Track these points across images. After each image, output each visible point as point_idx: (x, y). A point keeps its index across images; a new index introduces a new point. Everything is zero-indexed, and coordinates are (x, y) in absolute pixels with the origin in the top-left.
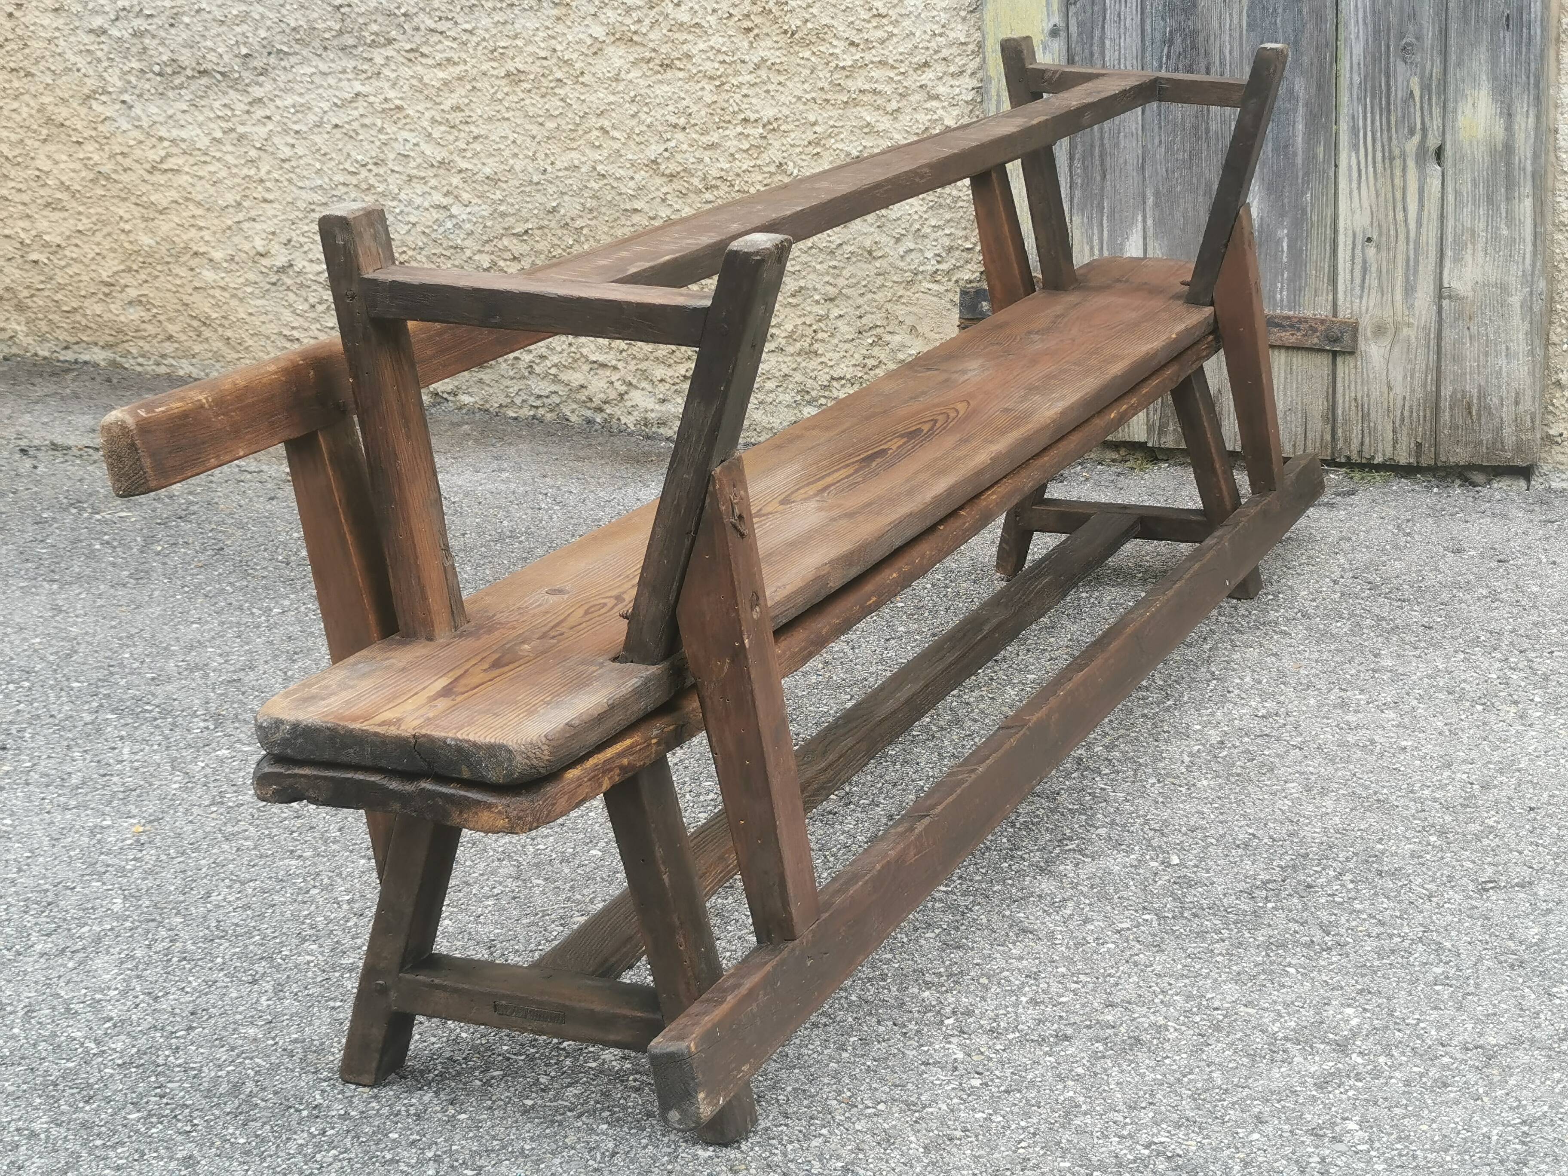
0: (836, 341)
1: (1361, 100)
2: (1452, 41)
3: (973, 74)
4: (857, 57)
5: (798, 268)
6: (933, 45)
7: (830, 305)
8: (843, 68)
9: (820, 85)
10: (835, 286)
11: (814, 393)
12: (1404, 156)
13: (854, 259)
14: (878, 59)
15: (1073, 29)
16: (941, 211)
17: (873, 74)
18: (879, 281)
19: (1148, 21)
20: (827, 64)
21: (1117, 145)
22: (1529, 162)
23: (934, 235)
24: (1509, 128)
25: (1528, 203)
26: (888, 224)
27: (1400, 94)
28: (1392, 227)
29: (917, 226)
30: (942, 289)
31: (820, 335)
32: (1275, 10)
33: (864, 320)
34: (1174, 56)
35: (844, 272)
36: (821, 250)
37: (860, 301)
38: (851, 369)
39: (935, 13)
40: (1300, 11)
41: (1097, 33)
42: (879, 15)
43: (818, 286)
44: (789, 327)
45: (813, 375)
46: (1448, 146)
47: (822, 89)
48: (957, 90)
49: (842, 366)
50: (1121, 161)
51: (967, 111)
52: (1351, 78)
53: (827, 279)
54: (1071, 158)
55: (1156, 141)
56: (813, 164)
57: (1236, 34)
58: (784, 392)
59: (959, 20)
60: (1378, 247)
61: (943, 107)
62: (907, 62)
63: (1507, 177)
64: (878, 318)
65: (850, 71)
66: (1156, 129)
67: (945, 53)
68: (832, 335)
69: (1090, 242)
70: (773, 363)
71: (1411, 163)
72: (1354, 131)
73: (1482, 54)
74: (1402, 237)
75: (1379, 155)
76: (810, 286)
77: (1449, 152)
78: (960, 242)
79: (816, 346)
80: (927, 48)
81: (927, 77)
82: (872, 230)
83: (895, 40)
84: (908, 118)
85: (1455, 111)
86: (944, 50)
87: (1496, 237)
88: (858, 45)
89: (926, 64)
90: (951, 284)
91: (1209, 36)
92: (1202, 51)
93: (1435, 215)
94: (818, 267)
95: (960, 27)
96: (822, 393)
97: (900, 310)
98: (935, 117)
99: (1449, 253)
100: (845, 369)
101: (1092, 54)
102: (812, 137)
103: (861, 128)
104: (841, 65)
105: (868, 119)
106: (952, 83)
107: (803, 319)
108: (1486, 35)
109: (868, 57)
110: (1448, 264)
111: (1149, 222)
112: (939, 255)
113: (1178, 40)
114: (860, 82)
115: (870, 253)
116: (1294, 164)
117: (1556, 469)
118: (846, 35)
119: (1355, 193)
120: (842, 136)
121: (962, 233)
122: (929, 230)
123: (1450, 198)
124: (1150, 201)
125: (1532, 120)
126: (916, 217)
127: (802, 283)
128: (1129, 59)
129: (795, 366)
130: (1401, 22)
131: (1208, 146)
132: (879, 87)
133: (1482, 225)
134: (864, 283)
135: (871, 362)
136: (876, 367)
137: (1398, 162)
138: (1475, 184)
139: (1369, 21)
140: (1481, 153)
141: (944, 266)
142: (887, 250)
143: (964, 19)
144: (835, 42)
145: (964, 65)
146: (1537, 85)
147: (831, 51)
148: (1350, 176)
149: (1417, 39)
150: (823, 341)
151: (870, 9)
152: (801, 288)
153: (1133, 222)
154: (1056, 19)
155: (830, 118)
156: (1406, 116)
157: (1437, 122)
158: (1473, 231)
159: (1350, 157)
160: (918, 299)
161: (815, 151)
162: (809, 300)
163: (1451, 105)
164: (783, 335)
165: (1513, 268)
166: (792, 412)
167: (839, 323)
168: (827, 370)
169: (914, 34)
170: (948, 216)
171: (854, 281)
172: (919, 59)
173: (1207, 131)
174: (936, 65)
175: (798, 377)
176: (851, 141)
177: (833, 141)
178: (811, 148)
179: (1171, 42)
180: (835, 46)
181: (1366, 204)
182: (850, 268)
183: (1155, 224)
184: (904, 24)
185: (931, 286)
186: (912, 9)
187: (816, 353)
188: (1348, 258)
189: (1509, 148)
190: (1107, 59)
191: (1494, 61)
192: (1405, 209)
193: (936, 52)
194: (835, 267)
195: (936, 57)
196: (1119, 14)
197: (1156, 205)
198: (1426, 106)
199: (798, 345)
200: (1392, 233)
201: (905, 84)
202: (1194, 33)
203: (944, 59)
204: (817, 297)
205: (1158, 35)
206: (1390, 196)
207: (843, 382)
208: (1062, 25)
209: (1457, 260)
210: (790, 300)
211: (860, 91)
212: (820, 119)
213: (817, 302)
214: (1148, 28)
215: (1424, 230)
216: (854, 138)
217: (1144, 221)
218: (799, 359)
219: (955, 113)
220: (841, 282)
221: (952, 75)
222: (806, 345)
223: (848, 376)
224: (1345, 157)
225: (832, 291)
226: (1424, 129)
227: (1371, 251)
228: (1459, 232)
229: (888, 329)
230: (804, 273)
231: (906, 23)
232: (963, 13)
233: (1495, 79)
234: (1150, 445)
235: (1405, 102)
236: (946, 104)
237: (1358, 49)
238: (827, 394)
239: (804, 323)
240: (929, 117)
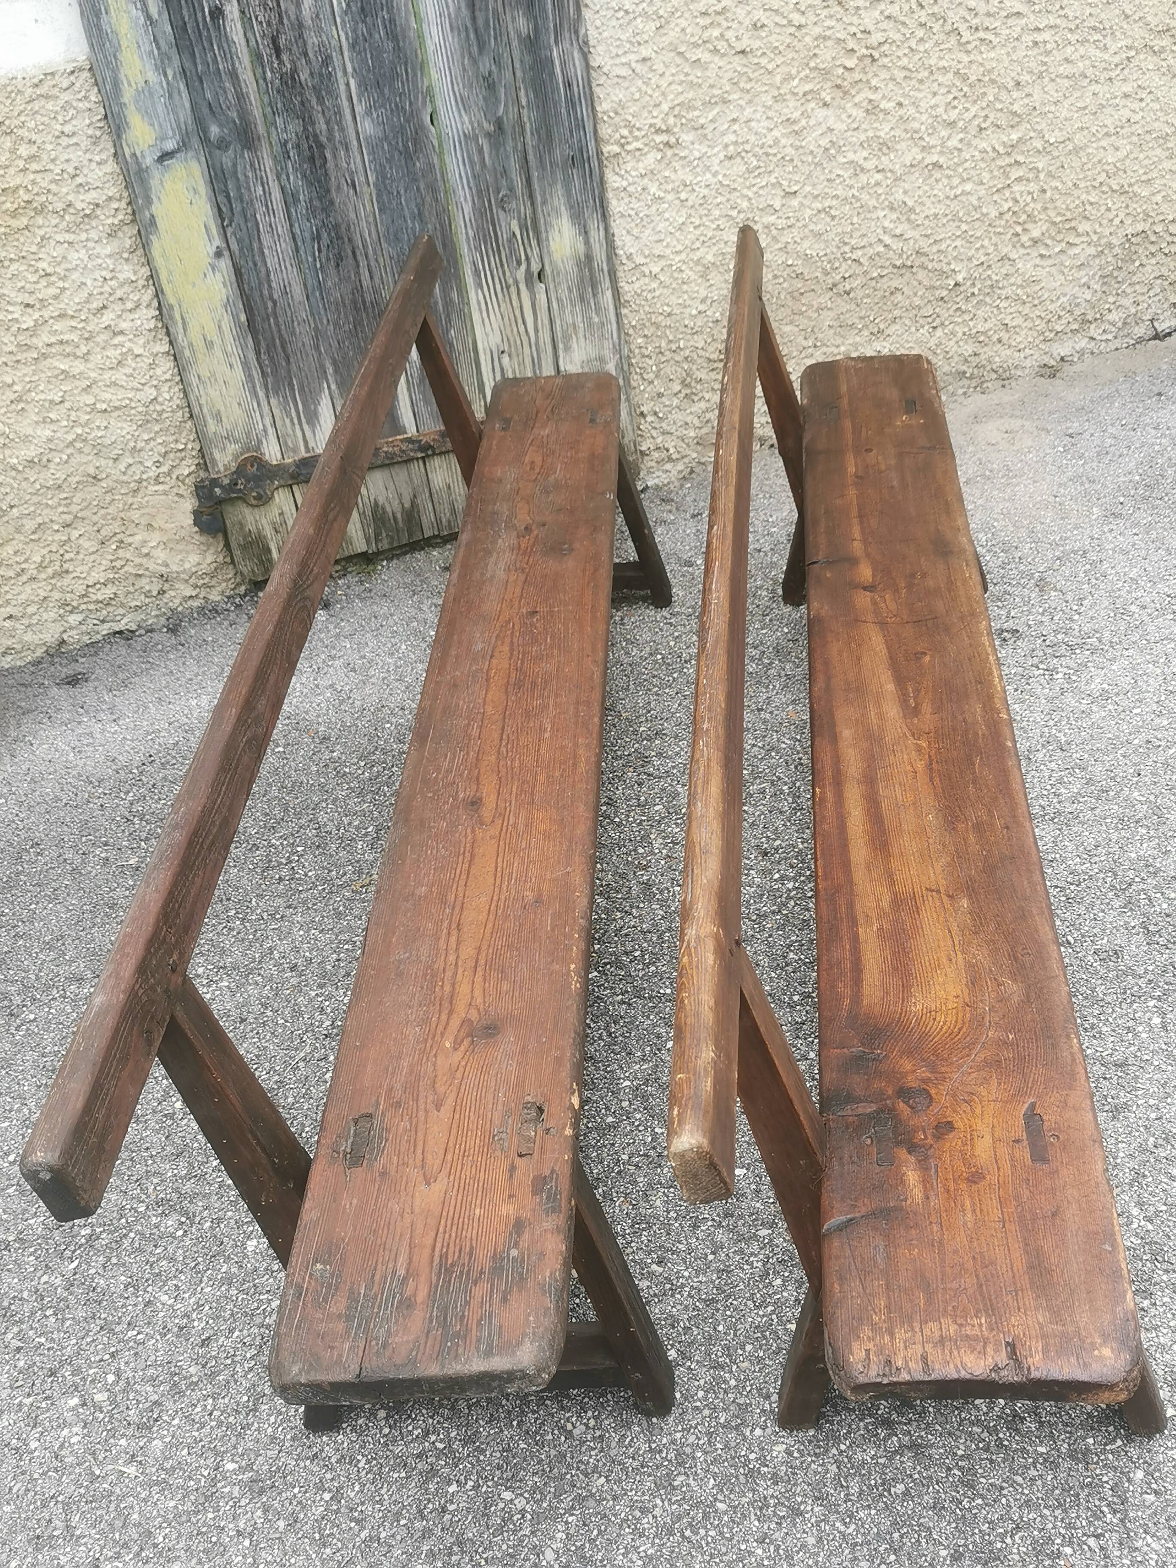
0: (81, 556)
1: (478, 248)
2: (536, 186)
3: (148, 306)
4: (36, 315)
5: (32, 509)
6: (107, 288)
7: (69, 530)
8: (27, 329)
9: (10, 349)
10: (69, 513)
11: (75, 604)
12: (516, 283)
13: (81, 487)
14: (56, 314)
15: (234, 247)
16: (149, 425)
17: (55, 327)
18: (108, 498)
19: (297, 225)
20: (8, 330)
21: (293, 333)
22: (605, 265)
23: (148, 447)
24: (587, 242)
25: (609, 294)
26: (104, 449)
27: (504, 236)
28: (518, 339)
29: (132, 444)
30: (167, 487)
31: (67, 556)
32: (398, 192)
33: (103, 532)
34: (324, 249)
35: (74, 500)
36: (48, 488)
37: (95, 518)
38: (103, 574)
39: (100, 261)
40: (418, 189)
41: (256, 245)
42: (46, 275)
43: (54, 518)
44: (38, 559)
45: (69, 589)
46: (547, 267)
47: (11, 353)
48: (139, 322)
49: (93, 574)
50: (300, 344)
51: (151, 338)
52: (467, 233)
53: (61, 509)
54: (258, 353)
55: (325, 321)
56: (20, 418)
57: (371, 219)
58: (46, 610)
59: (123, 262)
60: (510, 356)
61: (130, 340)
62: (85, 310)
63: (591, 279)
64: (116, 527)
65: (33, 331)
66: (322, 312)
67: (119, 293)
68: (78, 553)
69: (289, 414)
70: (30, 591)
71: (523, 287)
72: (477, 273)
73: (559, 190)
74: (526, 344)
75: (498, 287)
76: (47, 520)
77: (548, 269)
78: (172, 446)
79: (66, 566)
80: (101, 293)
81: (108, 318)
82: (90, 458)
83: (68, 292)
84: (99, 357)
85: (547, 239)
86: (118, 292)
87: (591, 324)
88: (33, 306)
89: (104, 307)
90: (173, 481)
91: (349, 226)
92: (346, 239)
93: (546, 321)
94: (50, 502)
95: (126, 267)
96: (81, 601)
97: (135, 515)
98: (124, 350)
99: (561, 346)
100: (98, 576)
101: (255, 264)
102: (13, 396)
103: (56, 377)
104: (24, 326)
105: (62, 367)
106: (132, 317)
107: (49, 549)
108: (559, 176)
109: (46, 314)
110: (561, 354)
111: (333, 387)
112: (158, 462)
113: (325, 235)
114: (45, 337)
115: (94, 478)
116: (436, 311)
117: (649, 472)
118: (19, 300)
119: (486, 320)
120: (41, 388)
121: (171, 439)
122: (143, 444)
123: (555, 304)
124: (330, 370)
125: (602, 232)
126: (129, 437)
127: (39, 520)
128: (287, 260)
129: (50, 587)
130: (496, 181)
131: (367, 315)
132: (66, 337)
133: (580, 319)
134: (95, 503)
135: (118, 564)
136: (123, 566)
137: (513, 289)
138: (570, 290)
139: (472, 184)
140: (570, 267)
141: (164, 469)
142: (108, 470)
143: (127, 260)
144: (11, 308)
145: (139, 300)
146: (602, 206)
147: (10, 317)
148: (480, 309)
149: (511, 191)
150: (72, 560)
151: (36, 271)
152: (40, 525)
153: (321, 390)
154: (218, 242)
155: (25, 375)
156: (512, 251)
157: (536, 251)
158: (574, 324)
159: (477, 295)
160: (148, 502)
161: (19, 407)
162: (49, 532)
163: (544, 235)
164: (33, 566)
165: (606, 343)
166: (58, 625)
167: (81, 541)
168: (81, 582)
169: (85, 284)
170: (157, 428)
171: (85, 504)
172: (95, 305)
173: (364, 302)
174: (113, 306)
175: (56, 595)
176: (50, 390)
177: (33, 394)
178: (14, 406)
179: (319, 238)
180: (12, 312)
181: (495, 326)
182: (78, 495)
183: (339, 388)
184: (73, 277)
185: (156, 488)
186: (78, 262)
187: (67, 572)
188: (490, 370)
189: (589, 257)
190: (269, 265)
191: (568, 193)
192: (524, 323)
193: (111, 294)
194: (66, 498)
195: (111, 299)
196: (271, 226)
197: (336, 371)
198: (526, 241)
199: (50, 571)
200: (519, 342)
201: (89, 329)
202: (336, 227)
203: (120, 299)
204: (56, 527)
205: (307, 235)
206: (512, 315)
207: (98, 586)
208: (224, 245)
209: (567, 349)
210: (33, 537)
211: (48, 345)
212: (16, 380)
213: (58, 531)
214: (297, 230)
215: (540, 334)
216: (52, 387)
217: (329, 387)
218: (53, 581)
219: (141, 342)
220: (74, 508)
221: (130, 311)
222: (57, 568)
223: (102, 581)
224: (473, 295)
225: (68, 518)
226: (527, 259)
227: (506, 360)
228: (565, 328)
229: (127, 533)
230: (39, 511)
231: (75, 276)
232: (125, 255)
233: (571, 207)
234: (370, 552)
235: (509, 241)
236: (131, 336)
237: (468, 208)
238: (86, 600)
239: (51, 551)
240: (119, 351)
